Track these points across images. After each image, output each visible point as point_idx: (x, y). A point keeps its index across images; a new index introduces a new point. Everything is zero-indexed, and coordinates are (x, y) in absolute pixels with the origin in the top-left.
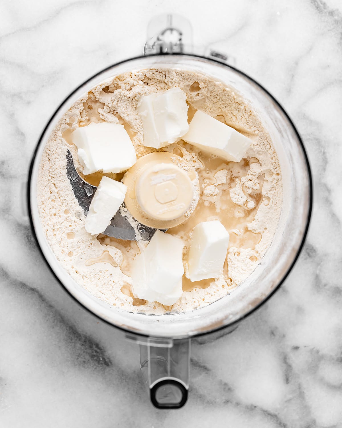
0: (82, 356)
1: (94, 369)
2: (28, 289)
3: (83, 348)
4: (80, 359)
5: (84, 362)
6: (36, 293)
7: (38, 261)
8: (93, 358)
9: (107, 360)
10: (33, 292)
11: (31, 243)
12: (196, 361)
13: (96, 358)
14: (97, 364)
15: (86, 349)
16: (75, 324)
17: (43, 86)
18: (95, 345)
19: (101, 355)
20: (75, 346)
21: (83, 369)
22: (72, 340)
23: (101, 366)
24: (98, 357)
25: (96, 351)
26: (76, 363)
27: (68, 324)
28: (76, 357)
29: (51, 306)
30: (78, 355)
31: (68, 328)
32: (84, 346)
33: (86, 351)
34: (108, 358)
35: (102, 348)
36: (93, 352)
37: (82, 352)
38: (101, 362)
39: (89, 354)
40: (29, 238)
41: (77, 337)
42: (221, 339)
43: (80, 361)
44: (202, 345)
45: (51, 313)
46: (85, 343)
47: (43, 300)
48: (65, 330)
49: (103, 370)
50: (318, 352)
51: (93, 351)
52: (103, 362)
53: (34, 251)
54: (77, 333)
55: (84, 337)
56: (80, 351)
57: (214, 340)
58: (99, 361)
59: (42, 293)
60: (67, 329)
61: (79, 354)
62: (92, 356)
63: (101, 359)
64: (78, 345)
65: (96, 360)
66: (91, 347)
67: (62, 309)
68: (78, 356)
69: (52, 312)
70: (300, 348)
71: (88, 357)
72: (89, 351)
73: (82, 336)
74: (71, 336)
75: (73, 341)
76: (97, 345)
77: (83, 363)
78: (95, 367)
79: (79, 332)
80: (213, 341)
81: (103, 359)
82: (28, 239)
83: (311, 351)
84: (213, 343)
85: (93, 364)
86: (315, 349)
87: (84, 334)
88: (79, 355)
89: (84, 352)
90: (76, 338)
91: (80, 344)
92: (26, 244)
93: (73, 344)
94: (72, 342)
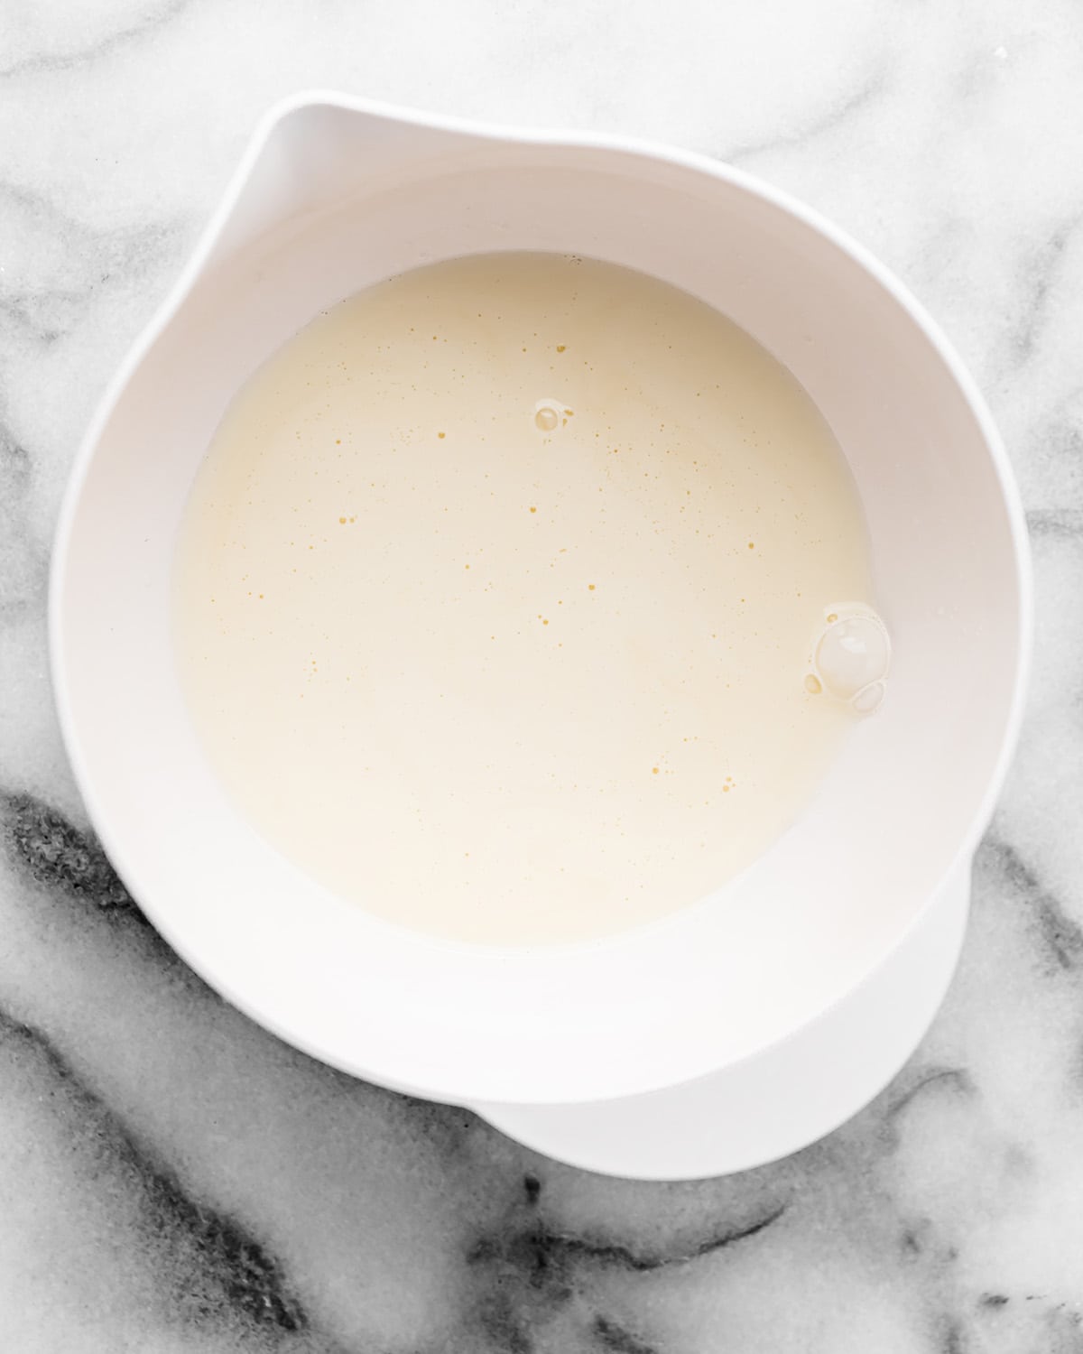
0: (196, 1290)
1: (238, 1337)
2: (8, 1030)
3: (201, 1259)
4: (188, 1299)
5: (204, 1310)
6: (39, 1048)
7: (52, 927)
8: (239, 1297)
9: (289, 1308)
10: (27, 1040)
11: (29, 860)
12: (619, 1330)
13: (247, 1298)
14: (250, 1322)
15: (213, 1263)
16: (178, 1169)
17: (105, 278)
18: (245, 1248)
19: (267, 1288)
20: (172, 1251)
21: (198, 1335)
22: (161, 1226)
23: (264, 1329)
24: (257, 1295)
25: (250, 1274)
26: (174, 1313)
27: (149, 1167)
28: (176, 1291)
29: (90, 1098)
30: (181, 1283)
31: (150, 1183)
32: (205, 1252)
33: (212, 1270)
34: (294, 1302)
35: (274, 1262)
36: (237, 1276)
37: (199, 1273)
38: (266, 1314)
39: (223, 1281)
40: (24, 840)
41: (183, 1218)
42: (718, 1253)
43: (190, 1308)
44: (647, 1272)
45: (91, 1124)
46: (209, 1240)
47: (62, 1074)
48: (140, 1188)
49: (270, 1342)
51: (239, 1270)
52: (273, 1316)
53: (38, 889)
54: (185, 1201)
55: (206, 1218)
56: (188, 1270)
57: (692, 1255)
58: (258, 1313)
59: (62, 1048)
60: (145, 1186)
61: (188, 1280)
62: (235, 1291)
63: (268, 1304)
64: (185, 1247)
65: (248, 1306)
66: (231, 1257)
67: (131, 1111)
68: (182, 1287)
69: (96, 1120)
70: (1008, 1304)
71: (217, 1293)
72: (225, 1272)
73: (201, 1214)
74: (161, 1211)
75: (168, 1229)
76: (255, 1252)
77: (201, 1315)
78: (242, 1331)
79: (192, 1200)
80: (686, 1258)
81: (276, 1302)
82: (19, 842)
83: (1052, 1315)
84: (687, 1267)
85: (237, 1320)
86: (1064, 1310)
87: (211, 1205)
88: (186, 1285)
89: (205, 1274)
90: (178, 1221)
91: (192, 1244)
92: (13, 861)
93: (168, 1241)
94: (162, 1234)
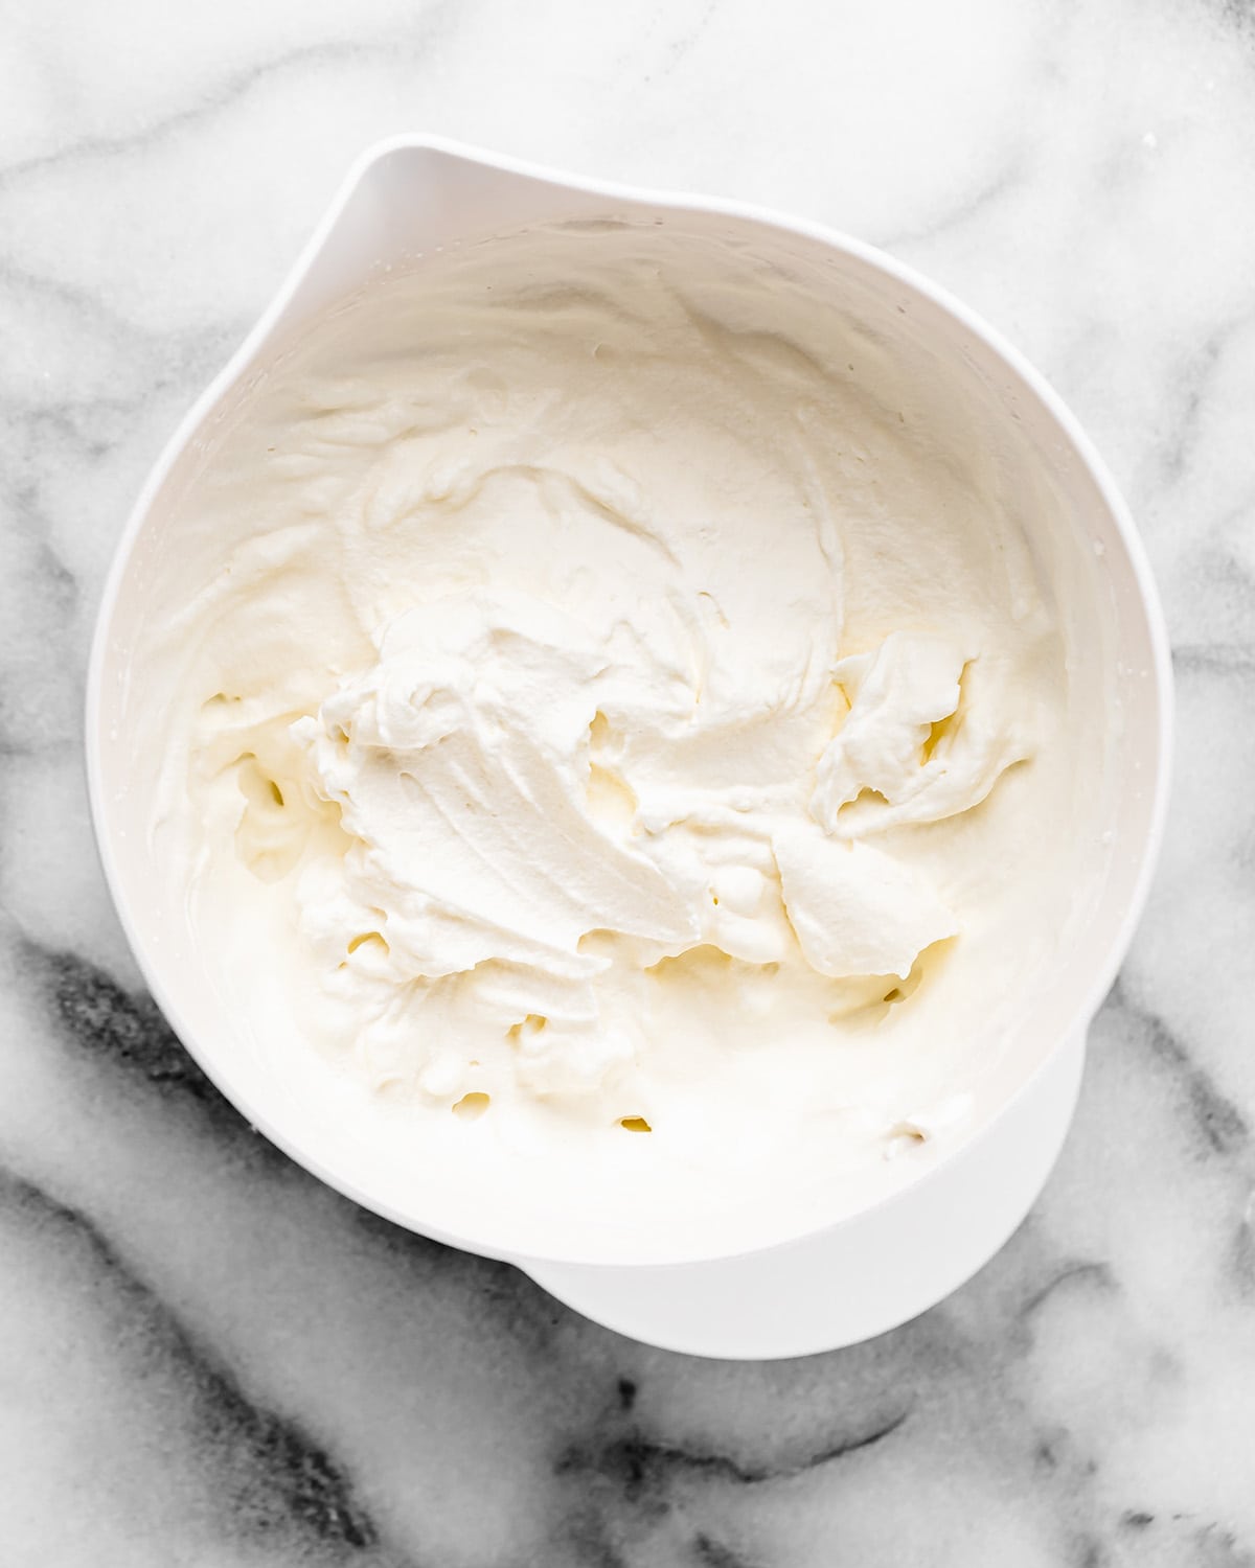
0: (255, 1501)
1: (300, 1553)
2: (49, 1213)
3: (260, 1467)
4: (246, 1512)
5: (264, 1524)
6: (83, 1232)
7: (98, 1100)
8: (302, 1509)
9: (357, 1522)
10: (71, 1224)
11: (73, 1026)
12: (722, 1550)
13: (311, 1511)
14: (314, 1536)
15: (274, 1471)
16: (236, 1367)
17: (160, 385)
18: (310, 1455)
19: (333, 1500)
20: (228, 1458)
21: (256, 1550)
22: (217, 1430)
23: (330, 1546)
24: (321, 1507)
25: (315, 1484)
26: (230, 1527)
27: (204, 1365)
28: (233, 1502)
29: (139, 1289)
30: (238, 1492)
31: (205, 1382)
32: (265, 1460)
33: (272, 1478)
34: (363, 1515)
35: (340, 1472)
36: (300, 1486)
37: (258, 1482)
38: (333, 1528)
39: (285, 1491)
40: (68, 1004)
41: (241, 1421)
42: (831, 1465)
43: (248, 1521)
44: (752, 1486)
45: (141, 1317)
46: (269, 1447)
47: (110, 1262)
48: (195, 1389)
49: (337, 1559)
50: (1228, 1541)
51: (303, 1480)
52: (339, 1530)
53: (84, 1057)
54: (242, 1403)
55: (268, 1421)
56: (246, 1479)
57: (804, 1466)
58: (323, 1526)
59: (108, 1233)
60: (200, 1386)
61: (245, 1490)
62: (298, 1503)
63: (334, 1516)
64: (244, 1453)
65: (312, 1520)
66: (294, 1465)
67: (184, 1303)
68: (240, 1498)
69: (146, 1313)
70: (1152, 1524)
71: (278, 1505)
72: (287, 1481)
73: (261, 1417)
74: (216, 1413)
75: (224, 1434)
76: (320, 1460)
77: (260, 1528)
78: (305, 1546)
79: (251, 1402)
80: (796, 1470)
81: (343, 1514)
82: (62, 1006)
83: (1202, 1535)
84: (797, 1481)
85: (301, 1534)
86: (1214, 1531)
87: (272, 1407)
88: (243, 1496)
89: (265, 1483)
90: (235, 1424)
91: (250, 1451)
92: (55, 1026)
93: (223, 1448)
94: (218, 1438)
